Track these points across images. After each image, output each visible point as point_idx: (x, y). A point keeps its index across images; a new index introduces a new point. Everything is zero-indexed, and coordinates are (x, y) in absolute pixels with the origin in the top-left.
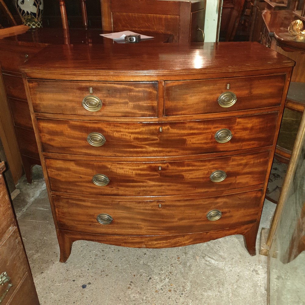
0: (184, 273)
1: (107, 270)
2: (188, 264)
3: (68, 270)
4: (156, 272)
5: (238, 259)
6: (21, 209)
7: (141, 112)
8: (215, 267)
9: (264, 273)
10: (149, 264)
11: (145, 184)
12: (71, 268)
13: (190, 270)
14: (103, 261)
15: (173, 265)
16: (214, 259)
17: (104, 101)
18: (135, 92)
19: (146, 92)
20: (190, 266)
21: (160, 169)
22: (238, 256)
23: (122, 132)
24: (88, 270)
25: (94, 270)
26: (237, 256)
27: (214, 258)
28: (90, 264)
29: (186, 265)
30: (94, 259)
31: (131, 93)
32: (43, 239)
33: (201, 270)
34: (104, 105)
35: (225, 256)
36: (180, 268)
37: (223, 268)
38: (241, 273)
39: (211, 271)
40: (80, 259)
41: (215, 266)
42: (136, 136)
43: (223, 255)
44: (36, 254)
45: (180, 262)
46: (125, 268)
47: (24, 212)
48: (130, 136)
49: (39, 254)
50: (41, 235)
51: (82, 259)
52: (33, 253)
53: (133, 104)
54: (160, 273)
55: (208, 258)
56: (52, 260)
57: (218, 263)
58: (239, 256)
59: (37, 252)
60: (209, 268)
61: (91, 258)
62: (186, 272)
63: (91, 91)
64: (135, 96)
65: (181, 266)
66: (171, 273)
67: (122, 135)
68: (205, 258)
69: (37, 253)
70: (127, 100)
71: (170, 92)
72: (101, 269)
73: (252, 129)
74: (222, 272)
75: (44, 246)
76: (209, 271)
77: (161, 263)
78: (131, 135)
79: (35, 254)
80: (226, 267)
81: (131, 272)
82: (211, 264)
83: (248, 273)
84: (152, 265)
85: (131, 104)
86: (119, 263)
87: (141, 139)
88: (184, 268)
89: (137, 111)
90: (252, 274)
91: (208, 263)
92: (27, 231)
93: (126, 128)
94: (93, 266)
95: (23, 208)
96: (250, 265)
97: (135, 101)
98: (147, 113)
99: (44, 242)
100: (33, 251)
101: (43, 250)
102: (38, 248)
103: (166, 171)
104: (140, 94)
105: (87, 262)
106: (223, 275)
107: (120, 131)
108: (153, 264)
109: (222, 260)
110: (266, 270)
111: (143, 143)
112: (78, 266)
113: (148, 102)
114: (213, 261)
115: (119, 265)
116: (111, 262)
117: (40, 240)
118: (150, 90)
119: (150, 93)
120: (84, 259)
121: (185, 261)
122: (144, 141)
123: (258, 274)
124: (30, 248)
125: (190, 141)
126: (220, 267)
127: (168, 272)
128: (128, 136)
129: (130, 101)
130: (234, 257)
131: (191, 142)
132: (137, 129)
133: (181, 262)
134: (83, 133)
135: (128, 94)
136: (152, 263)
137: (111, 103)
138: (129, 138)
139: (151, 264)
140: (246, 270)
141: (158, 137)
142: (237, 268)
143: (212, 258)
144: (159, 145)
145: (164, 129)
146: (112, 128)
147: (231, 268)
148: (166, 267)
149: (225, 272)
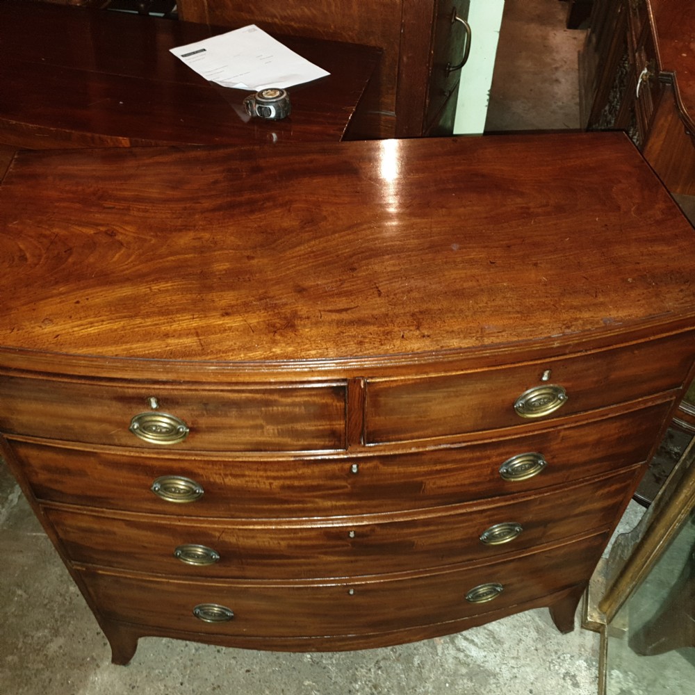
0: (406, 689)
1: (225, 683)
2: (416, 661)
3: (133, 688)
4: (341, 684)
5: (532, 642)
6: (5, 495)
7: (300, 443)
8: (479, 666)
9: (591, 683)
10: (324, 662)
11: (311, 561)
12: (140, 681)
13: (422, 679)
14: (215, 658)
15: (381, 664)
16: (475, 645)
17: (192, 424)
18: (282, 406)
19: (314, 404)
20: (421, 666)
21: (352, 535)
22: (532, 633)
23: (249, 476)
24: (182, 684)
25: (196, 684)
26: (529, 632)
27: (476, 640)
28: (185, 667)
29: (412, 663)
30: (194, 651)
31: (271, 408)
32: (67, 592)
33: (446, 677)
34: (194, 430)
35: (503, 635)
36: (399, 671)
37: (498, 670)
38: (539, 684)
39: (468, 679)
40: (161, 652)
41: (478, 663)
42: (288, 482)
43: (498, 630)
44: (54, 638)
45: (398, 653)
46: (269, 676)
47: (13, 504)
48: (271, 484)
49: (61, 641)
50: (62, 581)
51: (165, 650)
52: (46, 637)
53: (278, 429)
54: (352, 688)
55: (463, 640)
56: (92, 658)
57: (485, 657)
58: (534, 634)
59: (56, 633)
60: (464, 670)
61: (187, 648)
62: (412, 684)
63: (154, 405)
64: (283, 414)
65: (401, 668)
66: (375, 687)
67: (247, 481)
68: (456, 641)
69: (56, 636)
70: (260, 422)
71: (382, 399)
72: (213, 680)
73: (598, 443)
74: (495, 681)
75: (71, 614)
76: (465, 681)
77: (352, 659)
78: (272, 481)
79: (52, 641)
80: (503, 666)
81: (283, 686)
82: (469, 660)
83: (553, 682)
84: (332, 664)
85: (270, 429)
86: (255, 661)
87: (300, 487)
88: (406, 674)
89: (288, 440)
90: (563, 687)
91: (461, 655)
92: (26, 568)
93: (258, 470)
94: (191, 671)
95: (11, 493)
96: (559, 658)
97: (283, 423)
98: (317, 443)
99: (70, 603)
100: (46, 631)
101: (71, 629)
102: (56, 621)
103: (369, 538)
104: (297, 410)
105: (177, 661)
106: (495, 690)
107: (244, 476)
108: (334, 662)
109: (494, 645)
110: (595, 671)
111: (307, 494)
112: (157, 671)
113: (319, 423)
114: (474, 652)
115: (254, 667)
116: (234, 658)
117: (61, 595)
118: (324, 401)
119: (326, 406)
120: (169, 650)
121: (410, 652)
122: (309, 491)
123: (576, 685)
124: (37, 621)
125: (434, 484)
126: (490, 666)
127: (370, 684)
128: (264, 483)
129: (268, 423)
130: (524, 638)
131: (435, 486)
132: (289, 470)
133: (400, 655)
134: (141, 477)
135: (261, 411)
136: (331, 658)
137: (215, 428)
138: (268, 487)
139: (330, 662)
140: (550, 672)
141: (347, 482)
142: (528, 669)
143: (472, 642)
144: (350, 496)
145: (363, 468)
146: (219, 469)
147: (515, 671)
148: (364, 671)
149: (501, 680)
